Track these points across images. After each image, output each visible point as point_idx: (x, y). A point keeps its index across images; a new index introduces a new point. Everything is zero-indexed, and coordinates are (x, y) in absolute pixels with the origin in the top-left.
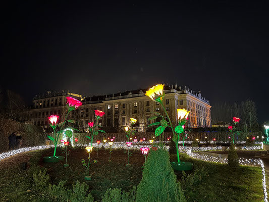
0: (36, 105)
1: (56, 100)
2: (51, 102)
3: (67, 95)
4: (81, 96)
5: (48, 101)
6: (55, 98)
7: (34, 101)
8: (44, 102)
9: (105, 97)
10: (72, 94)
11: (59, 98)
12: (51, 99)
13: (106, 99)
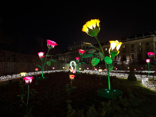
0: (69, 50)
1: (78, 47)
2: (76, 48)
3: (83, 43)
4: (91, 44)
5: (75, 48)
6: (77, 46)
7: (68, 48)
8: (73, 48)
9: (104, 43)
10: (86, 43)
11: (79, 45)
12: (76, 46)
13: (105, 44)
